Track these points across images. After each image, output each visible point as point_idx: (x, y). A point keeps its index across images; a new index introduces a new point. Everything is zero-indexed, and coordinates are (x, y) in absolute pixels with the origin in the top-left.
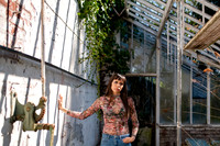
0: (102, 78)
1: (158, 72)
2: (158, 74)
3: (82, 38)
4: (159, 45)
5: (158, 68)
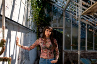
2: (64, 28)
3: (29, 9)
4: (64, 15)
5: (64, 25)
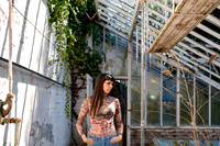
1: (129, 75)
2: (129, 77)
5: (130, 71)
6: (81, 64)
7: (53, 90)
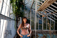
0: (17, 19)
1: (31, 17)
3: (11, 8)
6: (19, 14)
7: (12, 21)
